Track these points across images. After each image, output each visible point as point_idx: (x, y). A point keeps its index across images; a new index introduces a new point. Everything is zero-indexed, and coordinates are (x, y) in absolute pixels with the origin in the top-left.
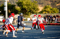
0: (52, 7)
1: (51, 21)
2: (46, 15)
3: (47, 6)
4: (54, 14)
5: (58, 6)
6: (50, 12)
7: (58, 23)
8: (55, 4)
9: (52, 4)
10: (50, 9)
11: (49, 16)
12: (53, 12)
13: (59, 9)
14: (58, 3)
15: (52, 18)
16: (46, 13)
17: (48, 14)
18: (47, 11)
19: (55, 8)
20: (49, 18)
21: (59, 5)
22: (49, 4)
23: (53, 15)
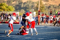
0: (7, 5)
3: (3, 3)
6: (6, 10)
8: (11, 2)
9: (7, 2)
10: (6, 7)
11: (5, 14)
12: (9, 10)
14: (14, 1)
16: (2, 10)
17: (3, 12)
18: (3, 9)
20: (5, 16)
21: (15, 3)
22: (5, 1)
23: (8, 13)
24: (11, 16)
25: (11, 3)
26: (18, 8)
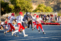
0: (46, 6)
1: (45, 20)
2: (40, 13)
3: (41, 4)
4: (47, 13)
5: (52, 5)
6: (44, 11)
7: (51, 22)
8: (49, 2)
9: (46, 3)
10: (44, 8)
11: (43, 15)
12: (47, 11)
13: (53, 8)
14: (52, 2)
15: (46, 17)
16: (40, 11)
17: (42, 13)
18: (41, 10)
19: (49, 7)
21: (53, 3)
24: (49, 17)
25: (49, 4)
26: (56, 9)
